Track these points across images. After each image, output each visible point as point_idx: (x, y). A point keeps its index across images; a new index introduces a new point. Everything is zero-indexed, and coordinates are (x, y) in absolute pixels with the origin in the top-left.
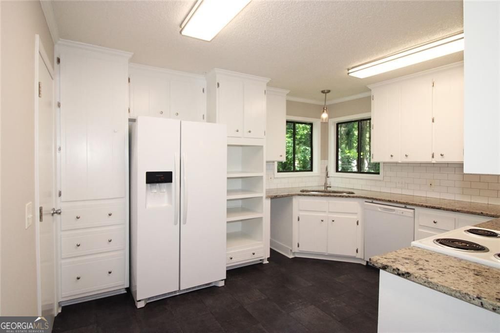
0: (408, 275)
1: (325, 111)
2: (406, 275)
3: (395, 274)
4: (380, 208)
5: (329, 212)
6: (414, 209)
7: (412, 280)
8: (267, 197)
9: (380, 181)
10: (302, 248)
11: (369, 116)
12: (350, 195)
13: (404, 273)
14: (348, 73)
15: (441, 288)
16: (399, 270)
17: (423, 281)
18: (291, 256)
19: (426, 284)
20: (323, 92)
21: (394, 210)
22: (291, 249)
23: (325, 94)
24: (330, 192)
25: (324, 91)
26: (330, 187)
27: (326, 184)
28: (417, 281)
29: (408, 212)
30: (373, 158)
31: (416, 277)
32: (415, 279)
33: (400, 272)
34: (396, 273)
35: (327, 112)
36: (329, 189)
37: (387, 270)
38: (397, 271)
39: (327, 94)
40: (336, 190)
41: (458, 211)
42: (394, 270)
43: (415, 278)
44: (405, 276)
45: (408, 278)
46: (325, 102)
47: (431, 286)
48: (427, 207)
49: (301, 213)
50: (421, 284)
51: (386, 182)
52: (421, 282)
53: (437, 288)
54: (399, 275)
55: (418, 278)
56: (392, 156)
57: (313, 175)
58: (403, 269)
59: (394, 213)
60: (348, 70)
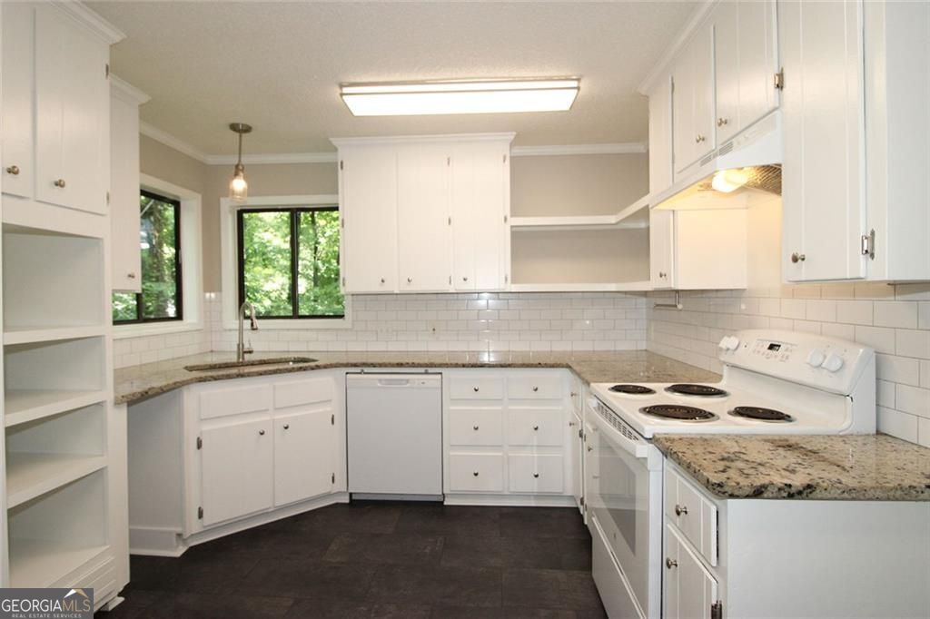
0: (809, 490)
1: (241, 174)
2: (807, 492)
3: (784, 498)
4: (380, 380)
5: (276, 409)
6: (441, 373)
7: (819, 496)
8: (117, 403)
9: (346, 330)
10: (209, 519)
11: (335, 202)
12: (303, 364)
13: (801, 489)
14: (342, 95)
15: (871, 493)
16: (790, 486)
17: (839, 492)
18: (178, 552)
19: (846, 495)
20: (234, 127)
21: (408, 381)
22: (179, 530)
23: (237, 135)
24: (252, 364)
25: (238, 125)
26: (250, 352)
27: (240, 345)
28: (829, 496)
29: (432, 380)
30: (344, 285)
31: (826, 489)
32: (825, 494)
33: (793, 490)
34: (785, 495)
35: (244, 178)
36: (248, 357)
37: (765, 495)
38: (787, 489)
39: (245, 136)
40: (265, 357)
41: (509, 366)
42: (780, 489)
43: (823, 492)
44: (805, 494)
45: (810, 496)
46: (240, 157)
47: (854, 495)
48: (464, 366)
49: (206, 427)
50: (836, 499)
51: (357, 331)
52: (836, 495)
53: (864, 495)
54: (791, 496)
55: (829, 489)
56: (383, 281)
57: (187, 328)
58: (798, 481)
59: (408, 385)
60: (341, 86)
